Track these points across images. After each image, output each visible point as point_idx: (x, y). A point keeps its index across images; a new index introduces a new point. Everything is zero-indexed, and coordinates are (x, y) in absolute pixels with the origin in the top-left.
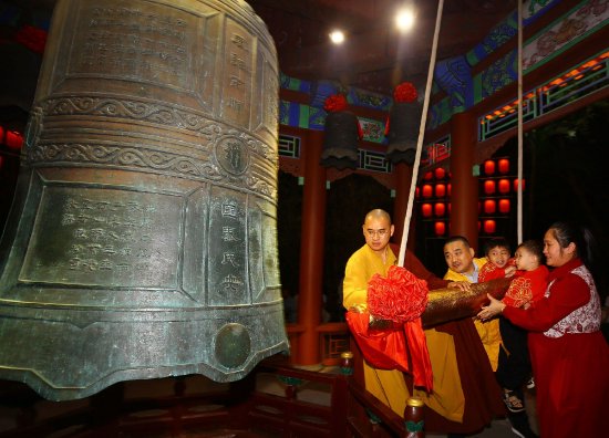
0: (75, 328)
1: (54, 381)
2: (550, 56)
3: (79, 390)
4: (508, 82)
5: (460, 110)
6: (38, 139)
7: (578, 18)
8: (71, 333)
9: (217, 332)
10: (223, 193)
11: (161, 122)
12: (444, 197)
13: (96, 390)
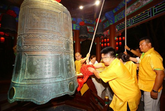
0: (41, 88)
1: (38, 100)
2: (134, 11)
3: (44, 102)
4: (123, 17)
5: (111, 24)
6: (23, 44)
7: (141, 2)
8: (40, 89)
9: (69, 85)
10: (66, 54)
11: (53, 39)
12: (106, 42)
13: (48, 101)
